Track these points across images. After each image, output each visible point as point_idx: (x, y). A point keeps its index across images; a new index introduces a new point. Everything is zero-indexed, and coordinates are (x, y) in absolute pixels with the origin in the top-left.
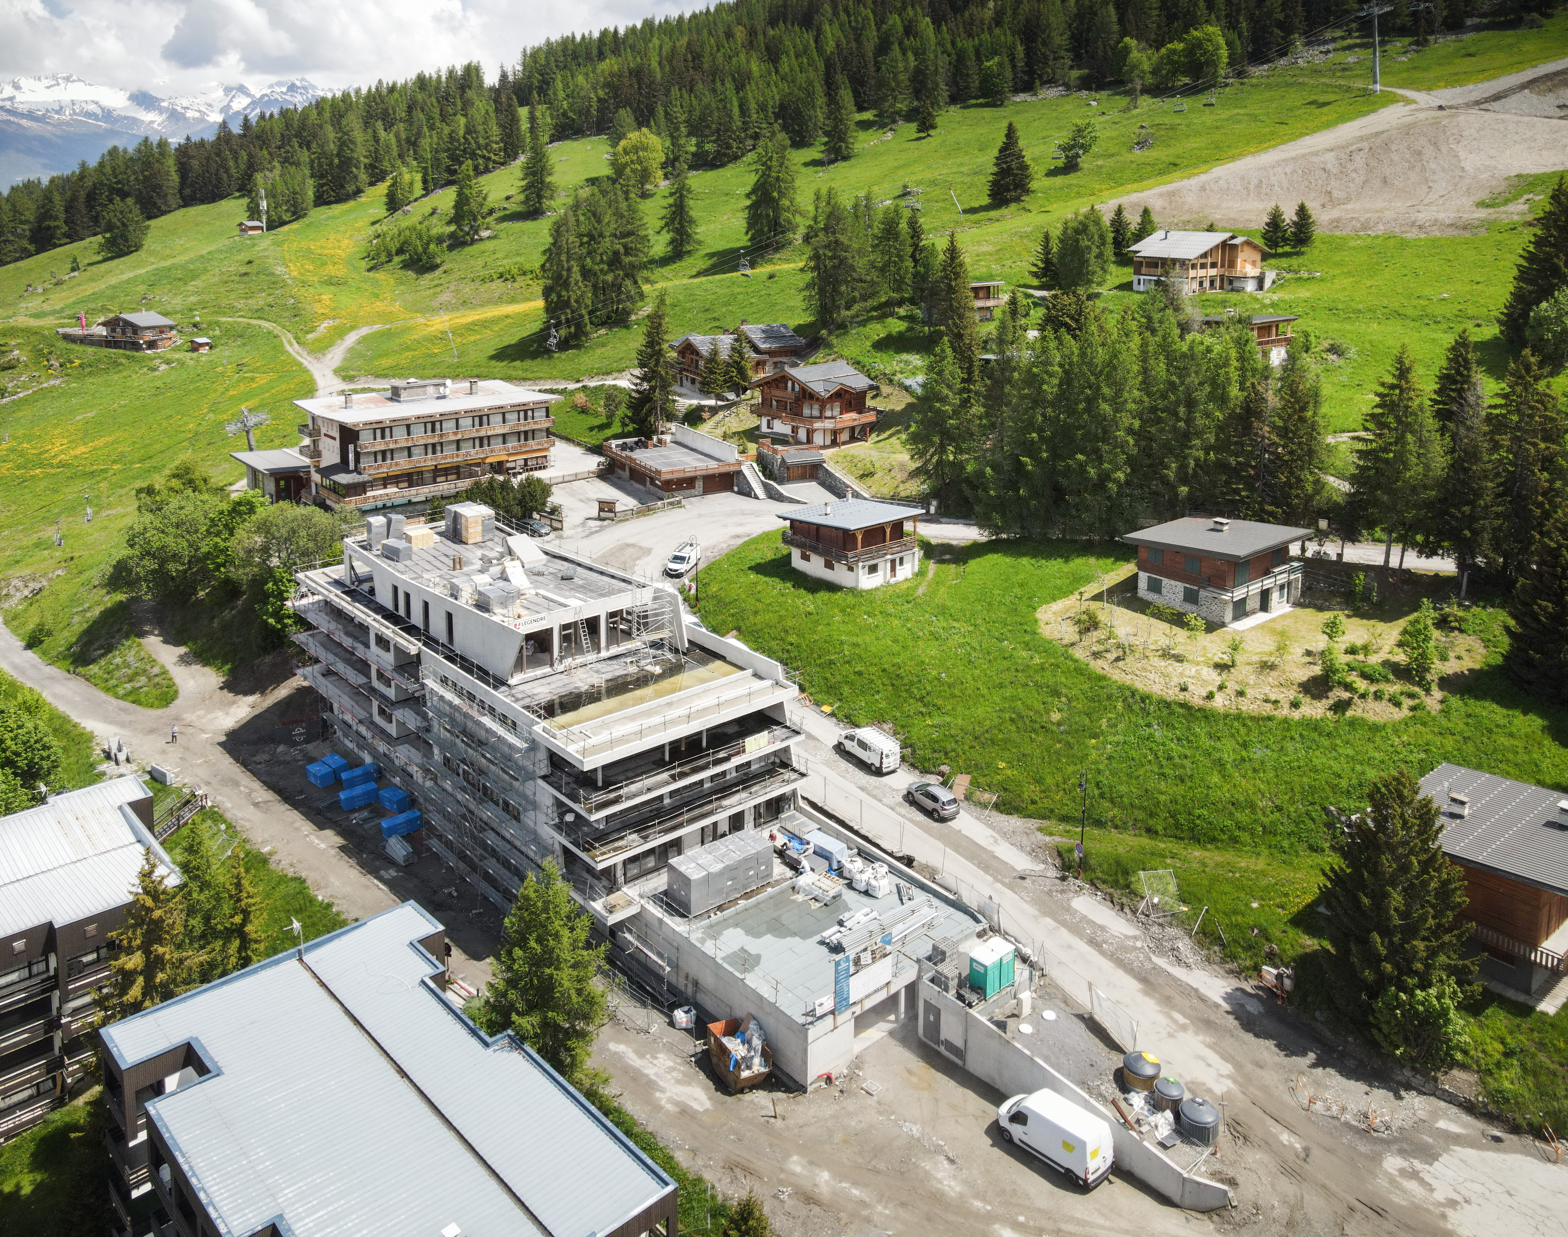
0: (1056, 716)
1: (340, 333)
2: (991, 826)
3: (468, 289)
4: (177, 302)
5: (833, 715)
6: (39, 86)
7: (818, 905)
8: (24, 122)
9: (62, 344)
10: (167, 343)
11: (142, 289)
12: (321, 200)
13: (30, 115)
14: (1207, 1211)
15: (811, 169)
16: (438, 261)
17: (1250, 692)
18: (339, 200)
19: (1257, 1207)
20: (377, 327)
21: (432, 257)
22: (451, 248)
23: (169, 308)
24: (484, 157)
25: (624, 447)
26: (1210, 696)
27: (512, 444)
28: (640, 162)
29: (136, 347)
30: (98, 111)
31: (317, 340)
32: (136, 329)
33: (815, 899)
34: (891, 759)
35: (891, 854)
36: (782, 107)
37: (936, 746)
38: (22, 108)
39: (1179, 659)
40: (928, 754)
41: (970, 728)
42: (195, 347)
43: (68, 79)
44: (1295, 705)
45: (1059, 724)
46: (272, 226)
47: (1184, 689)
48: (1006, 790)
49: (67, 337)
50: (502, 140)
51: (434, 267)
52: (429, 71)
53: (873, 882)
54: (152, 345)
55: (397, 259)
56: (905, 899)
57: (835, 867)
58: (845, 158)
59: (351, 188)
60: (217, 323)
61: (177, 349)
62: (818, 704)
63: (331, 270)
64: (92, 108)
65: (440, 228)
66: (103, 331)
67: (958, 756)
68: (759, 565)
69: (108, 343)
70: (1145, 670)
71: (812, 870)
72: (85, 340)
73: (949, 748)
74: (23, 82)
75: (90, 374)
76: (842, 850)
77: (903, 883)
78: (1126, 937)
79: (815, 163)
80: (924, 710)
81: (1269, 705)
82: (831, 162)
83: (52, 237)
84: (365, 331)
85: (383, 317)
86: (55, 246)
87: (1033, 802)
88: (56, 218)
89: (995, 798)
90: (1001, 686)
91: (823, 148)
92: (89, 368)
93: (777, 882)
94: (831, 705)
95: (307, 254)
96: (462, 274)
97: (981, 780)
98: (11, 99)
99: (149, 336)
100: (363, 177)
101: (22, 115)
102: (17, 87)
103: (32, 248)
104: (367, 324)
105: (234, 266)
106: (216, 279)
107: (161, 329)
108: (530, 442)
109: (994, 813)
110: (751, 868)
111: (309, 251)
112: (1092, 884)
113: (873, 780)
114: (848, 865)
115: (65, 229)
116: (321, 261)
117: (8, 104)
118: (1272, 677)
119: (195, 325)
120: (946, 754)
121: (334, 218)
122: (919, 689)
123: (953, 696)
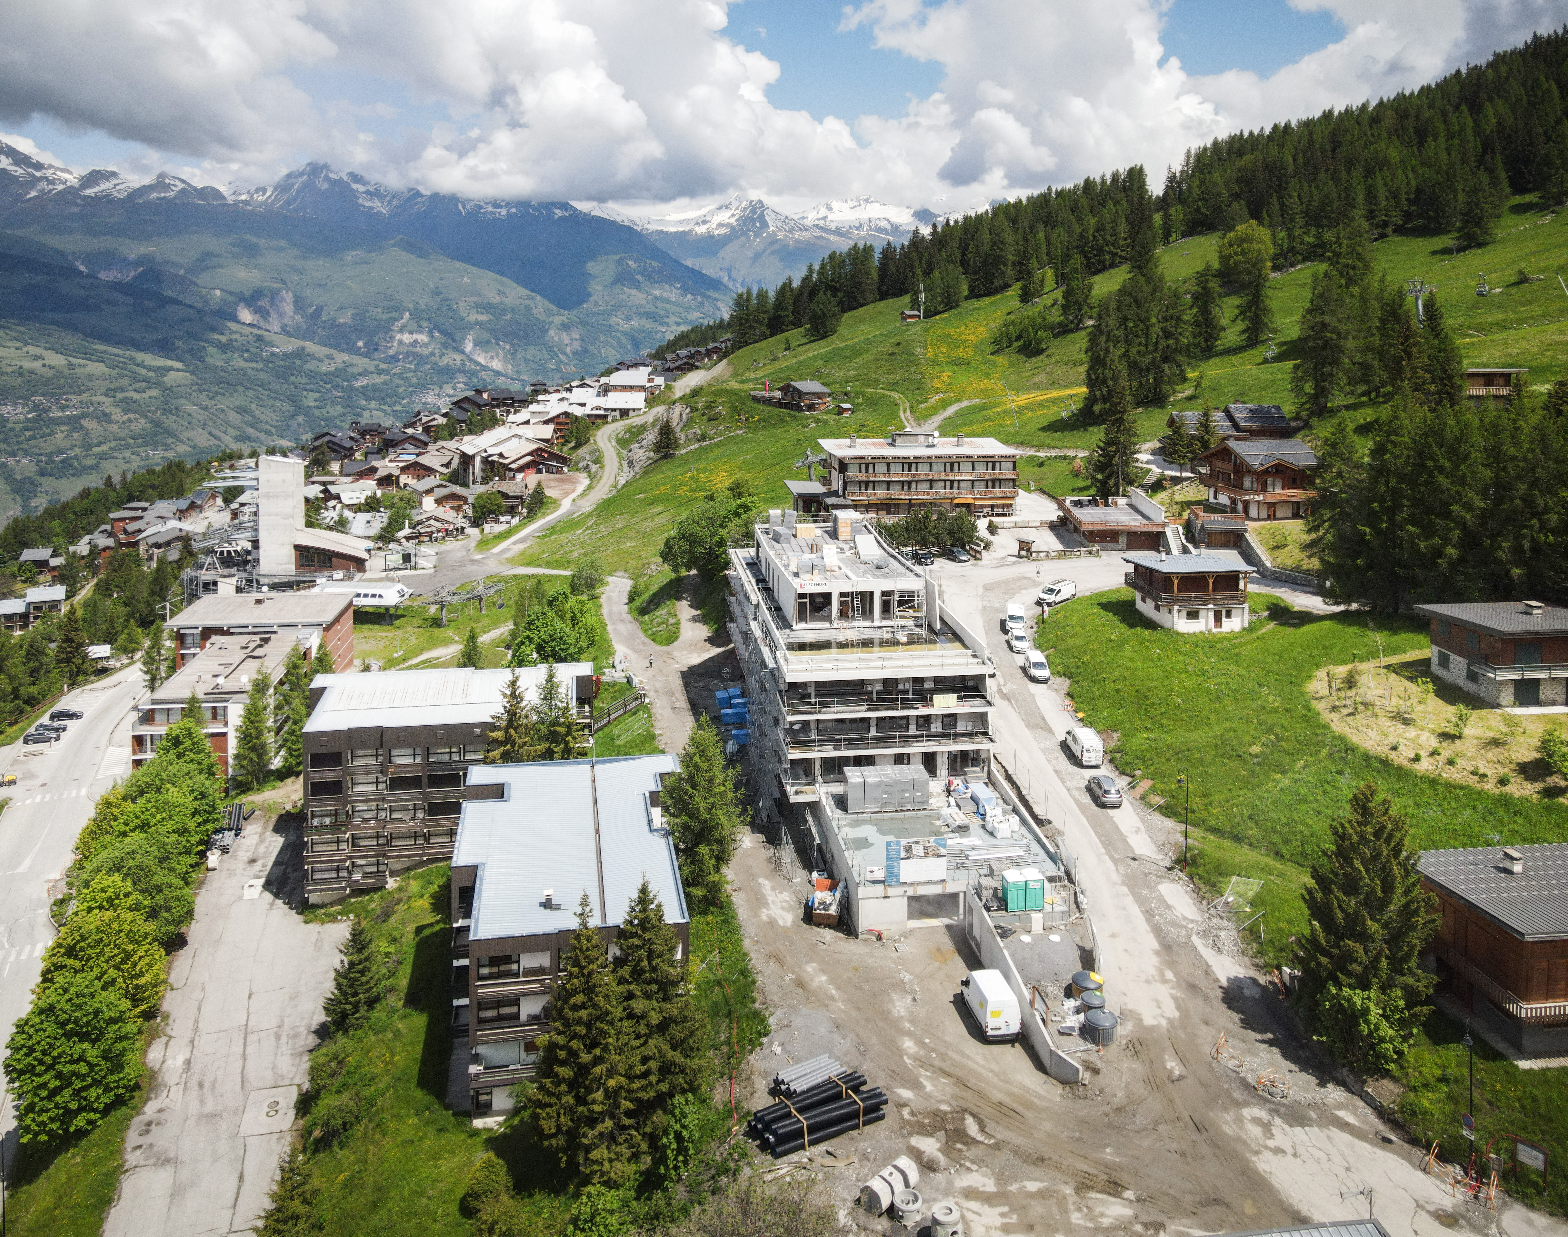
0: (1256, 750)
1: (945, 404)
2: (1144, 821)
3: (1059, 372)
4: (840, 375)
5: (1082, 720)
6: (845, 207)
8: (832, 238)
9: (750, 403)
10: (823, 407)
11: (818, 364)
12: (974, 294)
13: (837, 232)
14: (1063, 1083)
15: (1439, 257)
16: (1044, 346)
17: (1461, 763)
18: (989, 293)
19: (1102, 1091)
20: (976, 401)
21: (1039, 342)
22: (1056, 336)
23: (832, 379)
24: (1110, 252)
25: (1078, 504)
26: (1417, 759)
27: (979, 490)
28: (1244, 254)
29: (800, 409)
30: (889, 227)
31: (926, 409)
32: (800, 394)
34: (1093, 754)
35: (1034, 815)
36: (1419, 192)
37: (1140, 754)
38: (832, 226)
39: (1407, 722)
42: (841, 411)
43: (867, 201)
44: (1503, 782)
45: (1256, 756)
46: (928, 315)
47: (1394, 748)
48: (1177, 798)
49: (756, 399)
50: (1130, 237)
51: (1040, 352)
52: (1096, 177)
53: (996, 825)
54: (811, 407)
55: (1016, 344)
57: (981, 811)
58: (1480, 245)
59: (998, 283)
60: (862, 393)
61: (828, 412)
62: (1076, 711)
63: (961, 353)
64: (884, 224)
65: (1056, 317)
66: (778, 394)
68: (1109, 603)
69: (781, 404)
70: (1368, 727)
71: (958, 806)
72: (765, 401)
73: (1150, 758)
74: (835, 205)
75: (764, 427)
76: (990, 799)
77: (1023, 833)
78: (1185, 918)
79: (1446, 251)
81: (1476, 778)
82: (1461, 250)
83: (782, 324)
84: (965, 404)
85: (984, 393)
86: (783, 331)
88: (786, 309)
89: (1163, 802)
91: (1456, 235)
92: (765, 423)
93: (932, 810)
94: (1085, 712)
95: (946, 339)
96: (1058, 358)
97: (1161, 787)
98: (825, 218)
99: (809, 400)
100: (1010, 273)
101: (831, 232)
102: (829, 208)
103: (768, 332)
104: (969, 398)
105: (885, 348)
106: (871, 358)
107: (819, 395)
108: (997, 490)
109: (1156, 813)
111: (949, 336)
112: (1191, 878)
113: (1073, 769)
114: (989, 811)
115: (792, 318)
116: (954, 344)
117: (821, 223)
118: (1494, 754)
119: (846, 394)
121: (980, 308)
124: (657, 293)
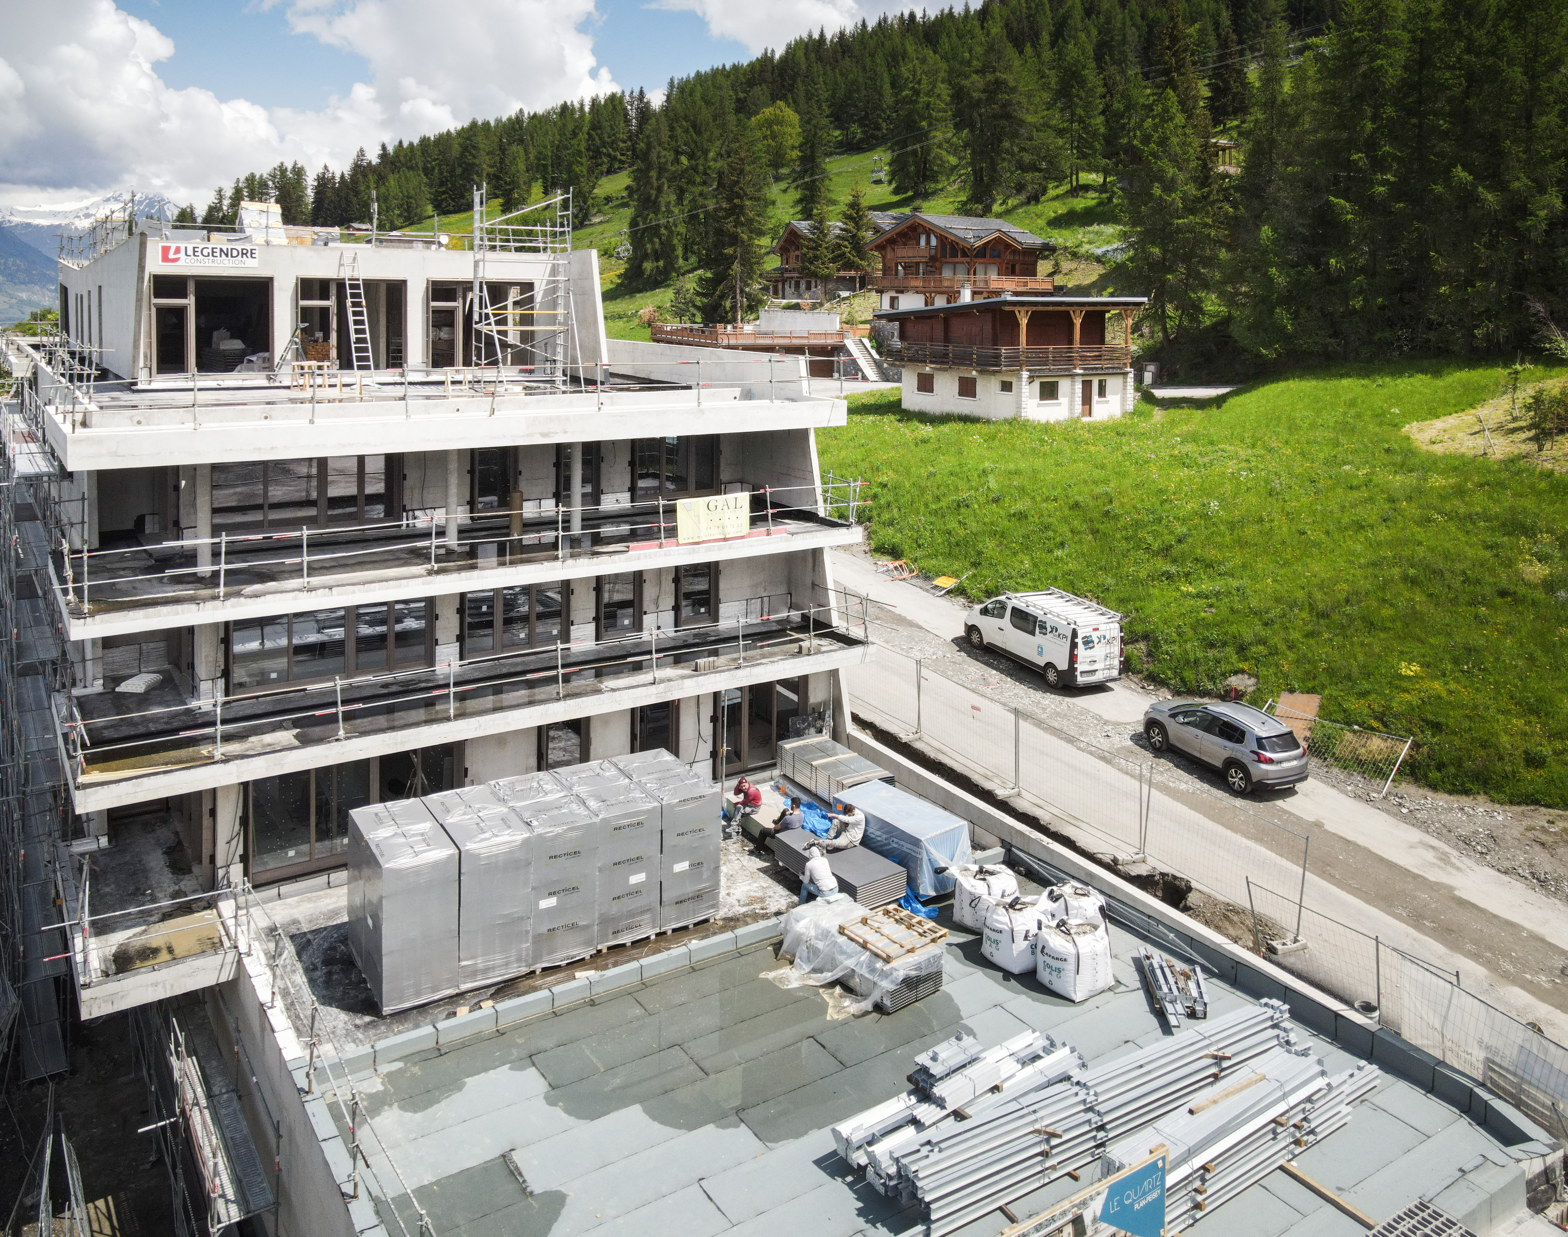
0: (1536, 571)
2: (1411, 819)
5: (959, 591)
7: (852, 1006)
12: (441, 211)
28: (774, 136)
33: (845, 985)
34: (1099, 651)
35: (1112, 867)
37: (1214, 634)
40: (1193, 649)
41: (1300, 595)
45: (1549, 586)
48: (1437, 727)
53: (1056, 941)
56: (1175, 1012)
57: (927, 889)
62: (927, 576)
67: (1274, 652)
71: (845, 887)
73: (1248, 635)
76: (951, 836)
77: (1158, 957)
80: (1173, 569)
87: (1533, 761)
89: (1404, 750)
90: (1360, 527)
93: (732, 922)
94: (955, 574)
97: (1353, 704)
109: (1408, 789)
110: (635, 862)
113: (1051, 702)
114: (969, 884)
120: (1242, 649)
122: (1156, 534)
123: (1242, 544)
124: (24, 296)
